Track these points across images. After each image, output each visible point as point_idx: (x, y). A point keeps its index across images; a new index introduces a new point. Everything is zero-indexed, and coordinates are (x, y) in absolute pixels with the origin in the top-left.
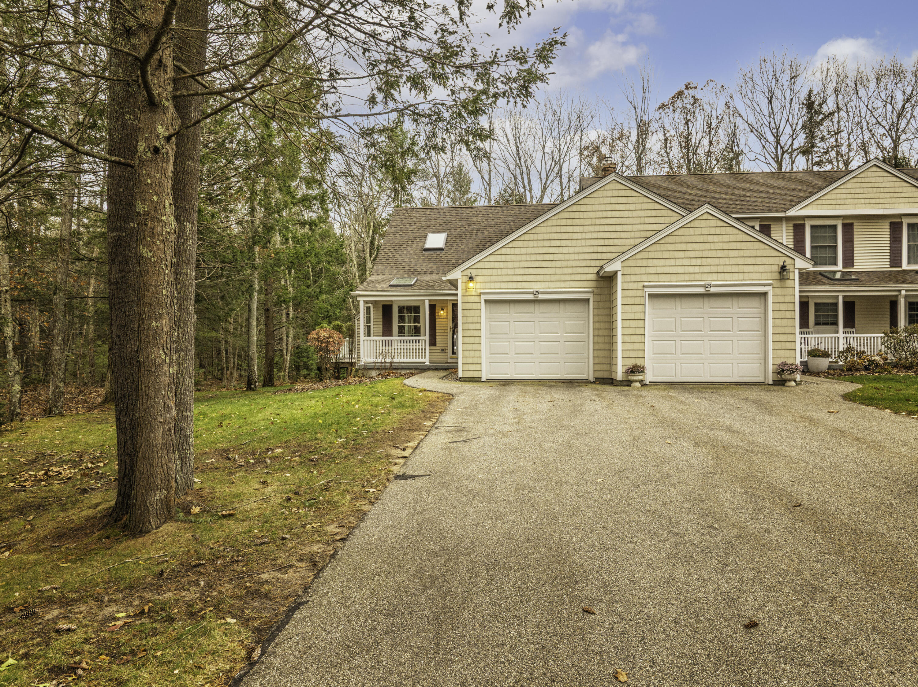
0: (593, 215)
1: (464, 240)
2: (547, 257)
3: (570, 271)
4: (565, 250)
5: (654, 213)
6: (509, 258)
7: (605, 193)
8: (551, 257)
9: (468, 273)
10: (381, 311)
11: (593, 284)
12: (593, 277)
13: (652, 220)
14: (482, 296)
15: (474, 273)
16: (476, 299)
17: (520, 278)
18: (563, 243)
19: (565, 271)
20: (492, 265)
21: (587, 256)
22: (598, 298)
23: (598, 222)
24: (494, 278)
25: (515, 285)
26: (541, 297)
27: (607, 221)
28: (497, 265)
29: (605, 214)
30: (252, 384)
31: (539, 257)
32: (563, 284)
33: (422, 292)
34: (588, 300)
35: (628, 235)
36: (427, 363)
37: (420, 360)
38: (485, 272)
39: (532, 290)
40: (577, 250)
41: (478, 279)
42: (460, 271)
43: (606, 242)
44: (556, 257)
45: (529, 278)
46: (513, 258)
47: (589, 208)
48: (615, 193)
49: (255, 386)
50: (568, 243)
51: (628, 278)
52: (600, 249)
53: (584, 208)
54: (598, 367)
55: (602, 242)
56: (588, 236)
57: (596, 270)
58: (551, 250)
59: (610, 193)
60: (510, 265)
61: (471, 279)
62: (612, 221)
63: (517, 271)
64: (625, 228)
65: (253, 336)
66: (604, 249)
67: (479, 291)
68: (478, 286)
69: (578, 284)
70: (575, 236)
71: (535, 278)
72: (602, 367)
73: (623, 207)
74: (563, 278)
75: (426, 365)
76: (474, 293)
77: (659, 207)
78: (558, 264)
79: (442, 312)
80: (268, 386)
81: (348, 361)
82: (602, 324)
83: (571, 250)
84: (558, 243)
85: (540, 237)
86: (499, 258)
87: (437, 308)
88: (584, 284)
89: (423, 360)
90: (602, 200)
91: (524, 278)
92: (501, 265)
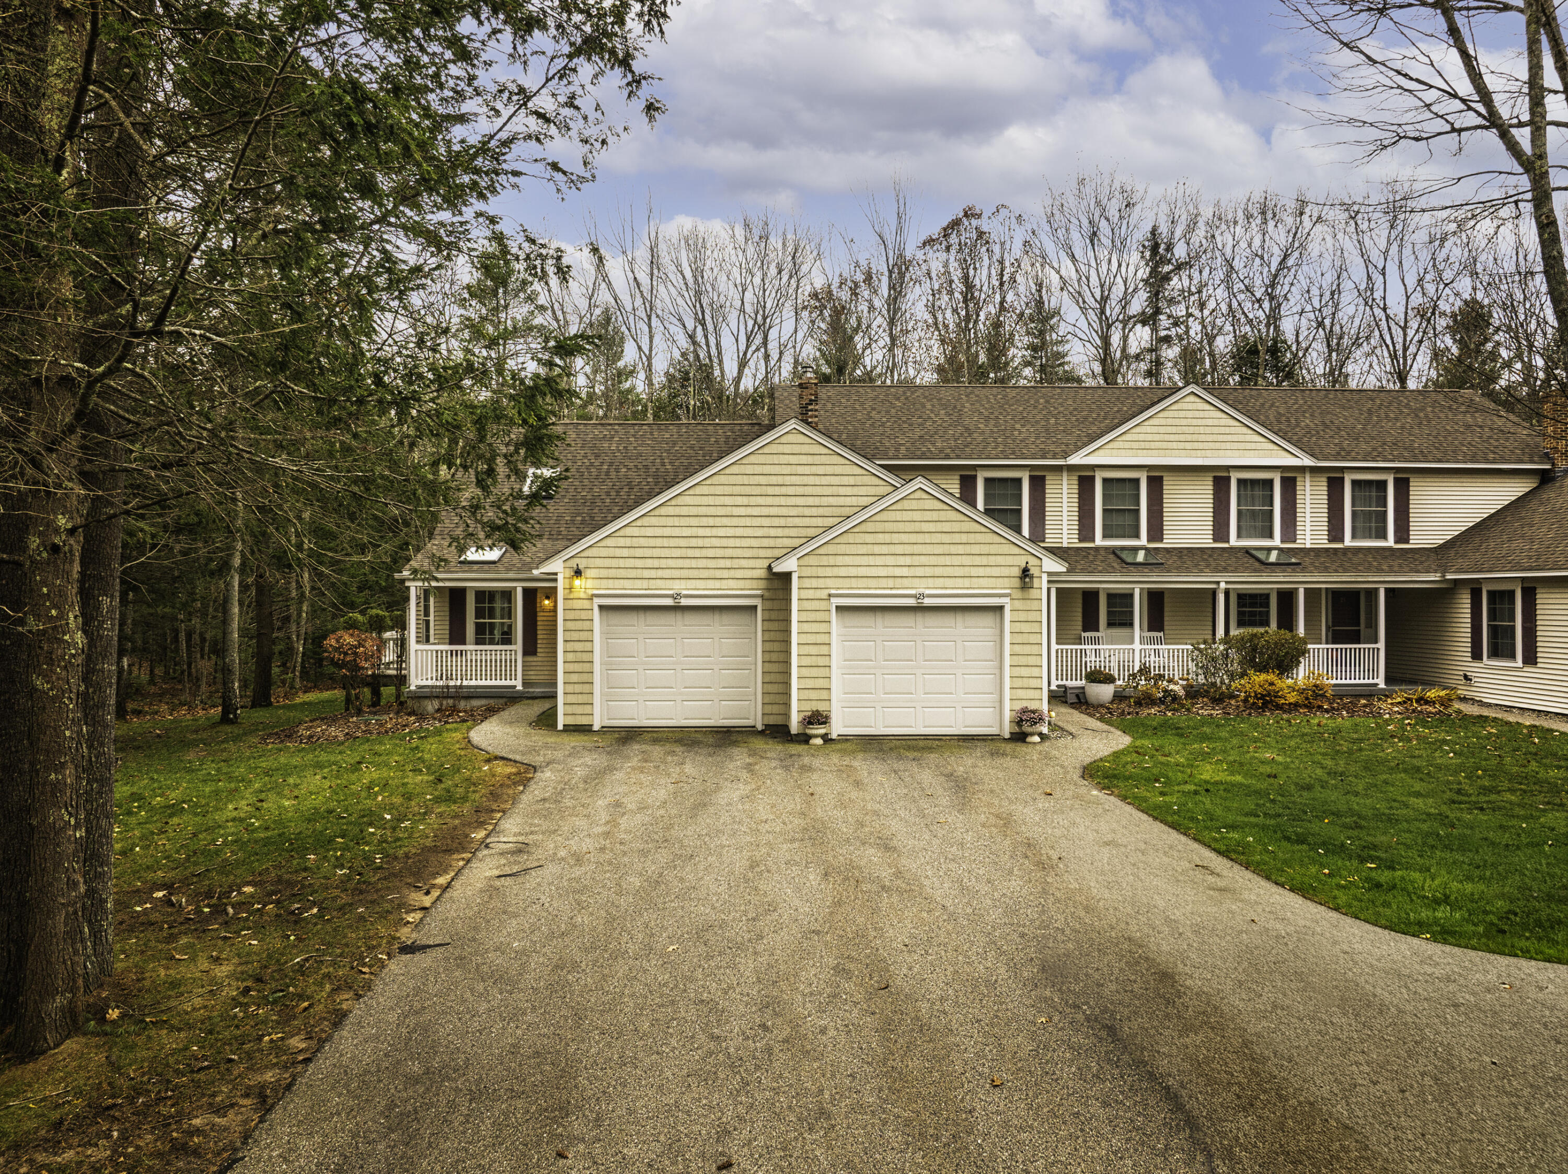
0: (763, 480)
1: (586, 482)
2: (693, 543)
3: (728, 563)
4: (721, 532)
5: (851, 481)
6: (635, 542)
7: (781, 449)
8: (700, 542)
9: (573, 563)
10: (447, 599)
11: (762, 584)
12: (762, 573)
13: (849, 491)
14: (596, 600)
15: (582, 564)
16: (586, 604)
17: (653, 574)
18: (718, 522)
19: (722, 564)
20: (611, 552)
21: (754, 542)
22: (769, 605)
23: (770, 490)
24: (612, 573)
25: (645, 584)
26: (684, 602)
27: (784, 490)
28: (618, 552)
29: (780, 480)
30: (229, 713)
31: (683, 542)
32: (717, 584)
33: (511, 575)
34: (755, 608)
35: (814, 511)
36: (520, 688)
37: (508, 683)
38: (599, 562)
39: (671, 592)
40: (739, 531)
41: (589, 573)
42: (561, 561)
43: (782, 522)
44: (707, 543)
45: (666, 574)
46: (643, 542)
47: (758, 469)
48: (796, 449)
49: (235, 714)
50: (726, 521)
51: (807, 583)
52: (773, 532)
53: (749, 469)
54: (769, 709)
55: (776, 522)
56: (756, 511)
57: (765, 563)
58: (701, 532)
59: (787, 449)
60: (639, 553)
61: (578, 573)
62: (791, 490)
63: (649, 563)
64: (811, 501)
65: (232, 632)
66: (779, 532)
67: (590, 592)
68: (590, 583)
69: (741, 584)
70: (736, 511)
71: (676, 574)
72: (775, 709)
73: (807, 470)
74: (719, 574)
75: (518, 691)
76: (582, 595)
77: (859, 471)
78: (711, 553)
79: (547, 602)
80: (261, 706)
81: (394, 672)
82: (776, 644)
83: (731, 532)
84: (711, 522)
85: (685, 511)
86: (622, 542)
87: (539, 595)
88: (748, 584)
89: (513, 683)
90: (776, 459)
91: (660, 573)
92: (625, 553)
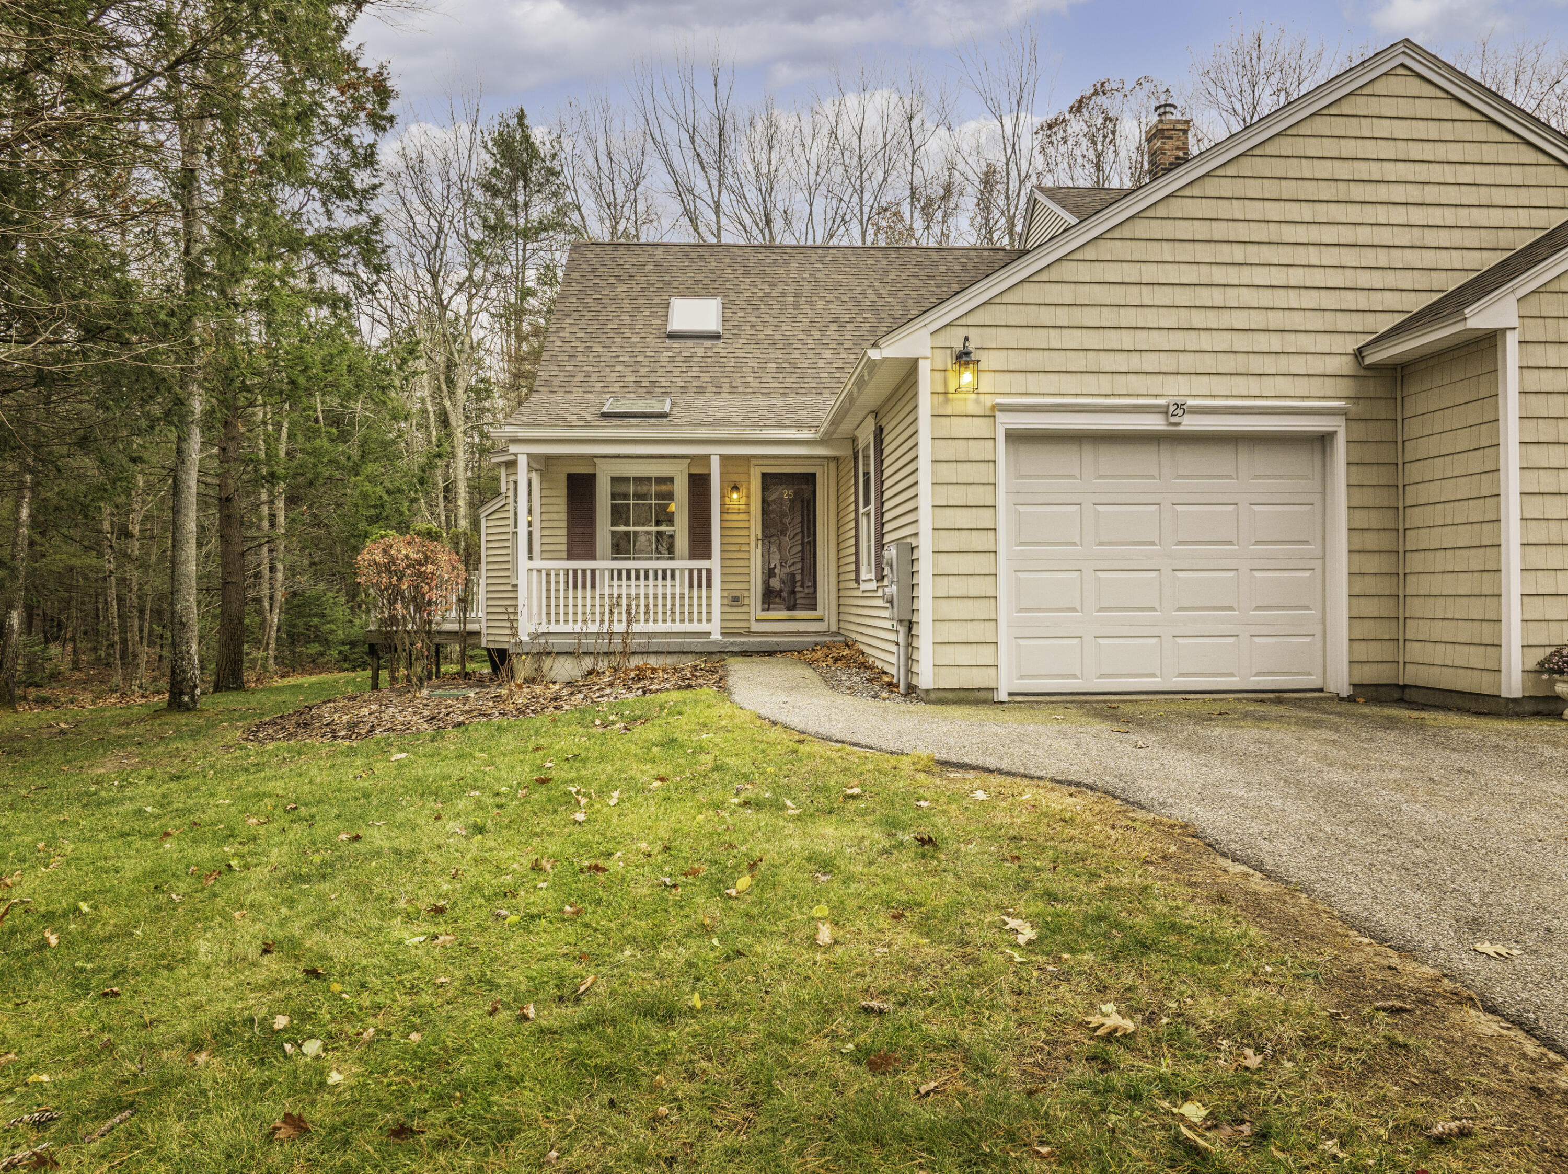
0: (1342, 170)
1: (767, 318)
2: (1205, 296)
3: (1275, 342)
4: (1260, 276)
5: (1516, 175)
6: (1084, 294)
7: (1374, 106)
8: (1217, 297)
9: (955, 340)
10: (564, 492)
11: (1345, 387)
12: (1344, 365)
13: (1511, 197)
14: (1001, 417)
15: (973, 338)
16: (980, 427)
17: (1121, 362)
18: (1254, 254)
19: (1262, 342)
20: (1031, 316)
21: (1329, 300)
22: (1360, 431)
23: (1357, 192)
24: (1035, 360)
25: (1104, 384)
26: (1190, 423)
27: (1383, 193)
28: (1047, 316)
29: (1375, 170)
30: (182, 693)
31: (1182, 297)
32: (1254, 387)
33: (702, 432)
34: (1323, 440)
35: (1444, 238)
36: (716, 636)
37: (695, 627)
38: (1007, 337)
39: (1161, 401)
40: (1296, 277)
41: (988, 360)
42: (925, 334)
43: (1382, 258)
44: (1233, 297)
45: (1150, 362)
46: (1098, 294)
47: (1329, 146)
48: (1405, 107)
49: (192, 697)
50: (1268, 255)
51: (1538, 355)
52: (1364, 279)
53: (1312, 147)
54: (1362, 651)
55: (1370, 257)
56: (1328, 235)
57: (1352, 344)
58: (1219, 274)
59: (1388, 107)
60: (1091, 317)
61: (963, 358)
62: (1398, 193)
63: (1113, 339)
64: (1436, 216)
65: (187, 561)
66: (1376, 279)
67: (989, 401)
68: (987, 383)
69: (1302, 387)
70: (1289, 234)
71: (1168, 362)
72: (1375, 651)
73: (1428, 152)
74: (1257, 364)
75: (714, 643)
76: (972, 409)
77: (1531, 156)
78: (1240, 320)
79: (735, 496)
80: (228, 689)
82: (1373, 513)
83: (1277, 276)
84: (1238, 254)
85: (1183, 230)
86: (1054, 293)
88: (1316, 388)
89: (704, 627)
90: (1365, 127)
91: (1136, 362)
92: (1062, 316)
